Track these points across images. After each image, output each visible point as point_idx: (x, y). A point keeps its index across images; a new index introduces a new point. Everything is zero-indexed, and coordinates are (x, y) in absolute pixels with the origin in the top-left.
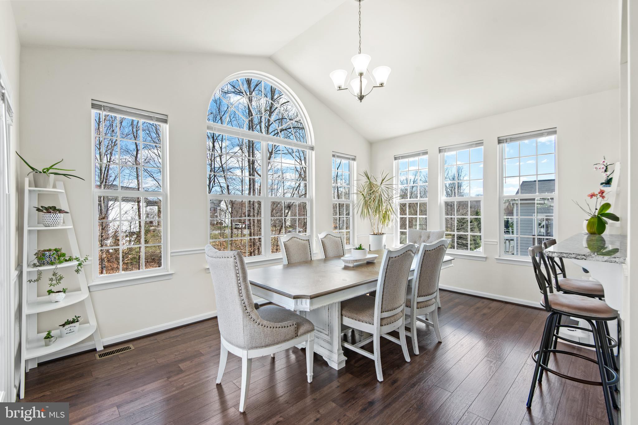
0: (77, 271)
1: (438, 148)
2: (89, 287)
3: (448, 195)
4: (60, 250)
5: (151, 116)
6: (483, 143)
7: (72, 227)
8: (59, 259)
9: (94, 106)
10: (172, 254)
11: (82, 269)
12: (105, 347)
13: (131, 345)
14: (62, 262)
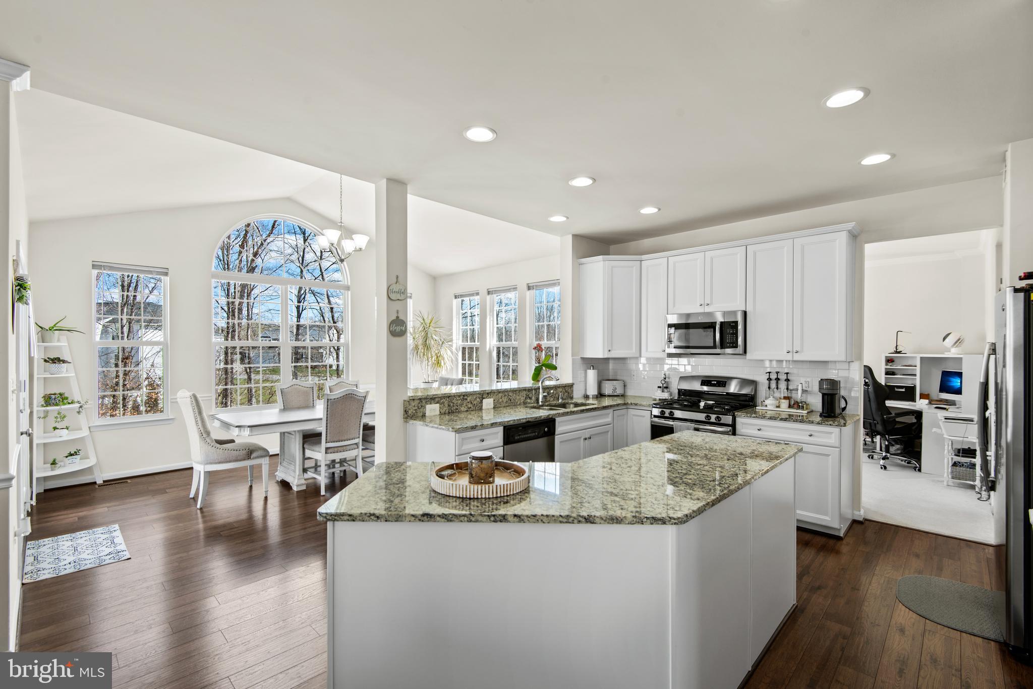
0: (79, 412)
1: (486, 290)
2: (89, 427)
3: (500, 339)
4: (64, 394)
5: (151, 271)
6: (516, 288)
7: (74, 375)
8: (63, 401)
9: (94, 267)
10: (172, 401)
11: (83, 411)
12: (104, 481)
13: (129, 481)
14: (65, 404)
